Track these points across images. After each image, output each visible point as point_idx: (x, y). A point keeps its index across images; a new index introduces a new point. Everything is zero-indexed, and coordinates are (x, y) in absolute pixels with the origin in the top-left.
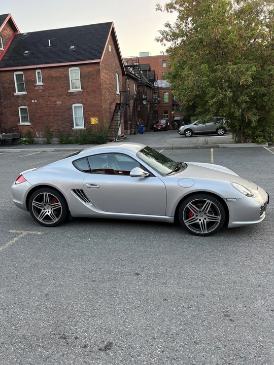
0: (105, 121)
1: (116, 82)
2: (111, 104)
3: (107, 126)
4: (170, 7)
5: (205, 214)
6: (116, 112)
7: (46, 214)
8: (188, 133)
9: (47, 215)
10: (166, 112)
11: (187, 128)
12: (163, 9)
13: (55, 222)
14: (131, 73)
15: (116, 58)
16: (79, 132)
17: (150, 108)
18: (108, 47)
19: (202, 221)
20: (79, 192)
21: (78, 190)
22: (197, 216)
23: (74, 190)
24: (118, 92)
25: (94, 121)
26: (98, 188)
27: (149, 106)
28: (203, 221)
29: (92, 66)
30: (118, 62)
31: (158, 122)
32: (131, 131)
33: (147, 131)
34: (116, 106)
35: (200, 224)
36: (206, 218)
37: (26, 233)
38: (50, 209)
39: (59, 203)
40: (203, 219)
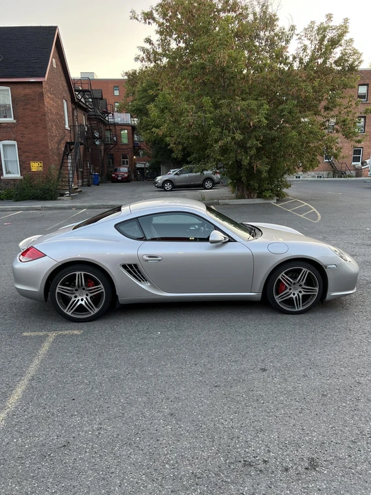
0: (53, 166)
1: (64, 111)
2: (59, 143)
3: (55, 173)
4: (148, 16)
5: (300, 285)
6: (65, 154)
7: (78, 304)
8: (168, 186)
9: (81, 304)
10: (125, 157)
11: (166, 178)
12: (139, 18)
13: (93, 314)
14: (80, 100)
15: (63, 78)
16: (12, 183)
17: (105, 151)
18: (53, 61)
19: (296, 295)
20: (132, 269)
21: (130, 265)
22: (290, 289)
23: (124, 266)
24: (67, 126)
25: (35, 166)
26: (159, 260)
27: (102, 147)
28: (298, 294)
29: (31, 86)
30: (65, 84)
31: (116, 170)
32: (83, 182)
33: (102, 182)
34: (66, 146)
35: (294, 299)
36: (301, 292)
37: (54, 334)
38: (85, 296)
39: (100, 285)
40: (297, 292)
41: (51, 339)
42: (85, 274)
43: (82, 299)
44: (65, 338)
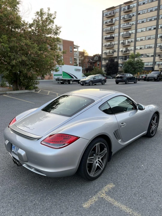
13: (102, 169)
36: (154, 126)
37: (102, 194)
38: (97, 159)
39: (106, 149)
40: (153, 127)
41: (110, 199)
42: (100, 144)
43: (97, 162)
44: (114, 193)
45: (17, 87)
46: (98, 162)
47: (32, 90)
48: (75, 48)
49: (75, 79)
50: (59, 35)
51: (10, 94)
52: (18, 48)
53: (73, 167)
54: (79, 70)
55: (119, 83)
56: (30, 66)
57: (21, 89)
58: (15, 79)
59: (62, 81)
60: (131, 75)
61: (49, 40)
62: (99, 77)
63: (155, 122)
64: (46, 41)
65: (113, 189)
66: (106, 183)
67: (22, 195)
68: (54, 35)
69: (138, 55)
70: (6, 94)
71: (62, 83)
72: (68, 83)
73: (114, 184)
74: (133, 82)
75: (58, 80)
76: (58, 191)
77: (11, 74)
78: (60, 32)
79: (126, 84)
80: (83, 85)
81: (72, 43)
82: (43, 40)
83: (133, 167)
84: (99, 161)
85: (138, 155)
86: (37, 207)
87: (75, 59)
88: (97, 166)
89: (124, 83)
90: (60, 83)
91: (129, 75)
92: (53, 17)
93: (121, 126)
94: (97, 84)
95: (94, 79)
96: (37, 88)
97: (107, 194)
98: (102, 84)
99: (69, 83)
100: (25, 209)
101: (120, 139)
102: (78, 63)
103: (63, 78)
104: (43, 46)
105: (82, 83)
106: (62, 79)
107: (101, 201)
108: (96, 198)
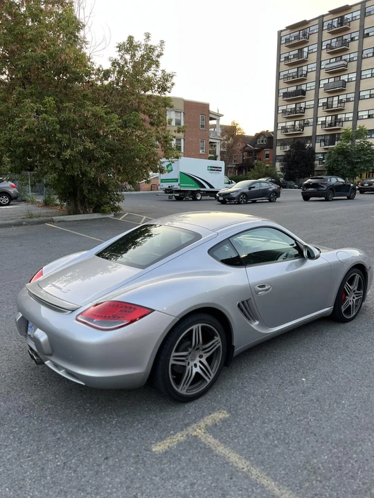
5: (354, 291)
7: (193, 373)
13: (209, 381)
20: (245, 305)
21: (243, 302)
23: (239, 306)
26: (267, 290)
35: (351, 306)
36: (354, 298)
37: (198, 430)
38: (198, 359)
39: (217, 338)
40: (352, 299)
41: (211, 440)
42: (202, 327)
43: (195, 365)
44: (223, 429)
45: (76, 205)
46: (199, 364)
47: (109, 213)
48: (212, 119)
49: (208, 188)
50: (169, 92)
51: (59, 222)
52: (77, 123)
53: (139, 370)
54: (217, 169)
55: (311, 199)
56: (103, 161)
57: (85, 212)
58: (71, 190)
59: (178, 195)
60: (341, 180)
61: (146, 105)
62: (264, 183)
63: (354, 287)
64: (139, 107)
65: (224, 421)
66: (213, 410)
67: (40, 421)
68: (159, 92)
69: (362, 133)
70: (52, 221)
71: (178, 199)
72: (191, 199)
73: (229, 411)
74: (346, 198)
75: (169, 191)
76: (110, 418)
77: (62, 179)
78: (173, 84)
79: (327, 200)
80: (223, 202)
81: (205, 107)
82: (132, 104)
83: (281, 381)
84: (200, 362)
85: (301, 358)
86: (62, 444)
87: (210, 142)
88: (197, 373)
89: (324, 198)
90: (174, 198)
91: (334, 180)
92: (156, 53)
93: (257, 292)
94: (258, 200)
95: (250, 189)
96: (118, 209)
97: (207, 430)
98: (270, 201)
99: (195, 199)
100: (38, 447)
101: (258, 320)
102: (218, 153)
103: (181, 186)
104: (132, 118)
105: (221, 198)
106: (179, 188)
107: (193, 441)
108: (182, 436)
